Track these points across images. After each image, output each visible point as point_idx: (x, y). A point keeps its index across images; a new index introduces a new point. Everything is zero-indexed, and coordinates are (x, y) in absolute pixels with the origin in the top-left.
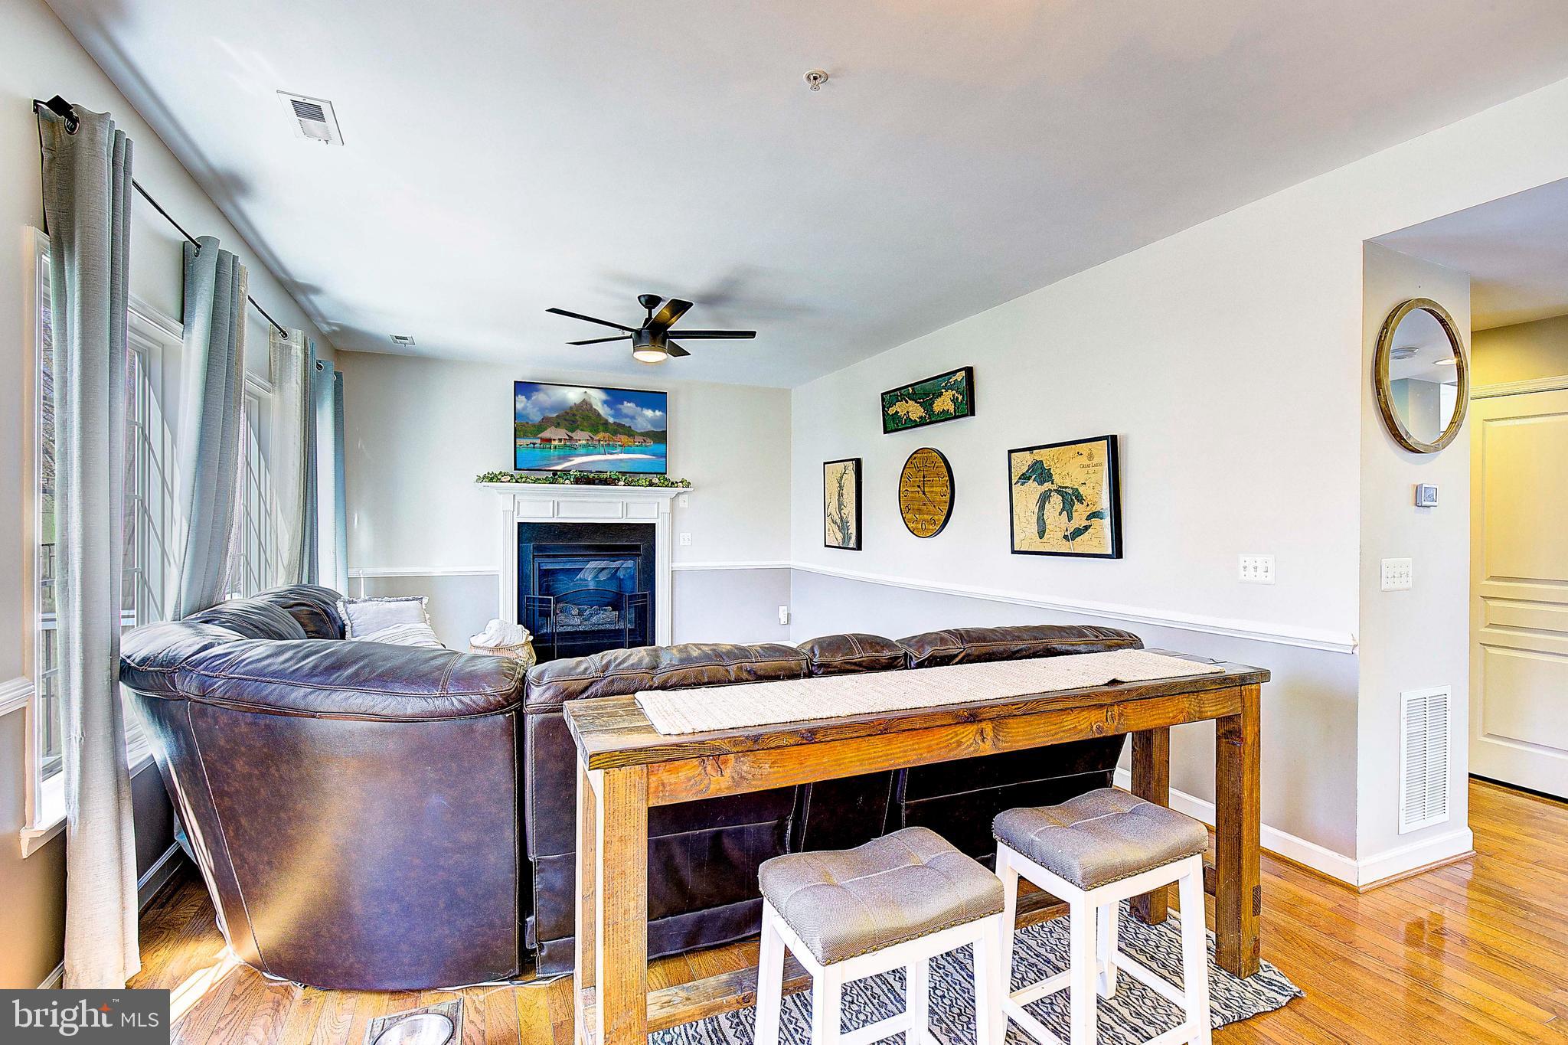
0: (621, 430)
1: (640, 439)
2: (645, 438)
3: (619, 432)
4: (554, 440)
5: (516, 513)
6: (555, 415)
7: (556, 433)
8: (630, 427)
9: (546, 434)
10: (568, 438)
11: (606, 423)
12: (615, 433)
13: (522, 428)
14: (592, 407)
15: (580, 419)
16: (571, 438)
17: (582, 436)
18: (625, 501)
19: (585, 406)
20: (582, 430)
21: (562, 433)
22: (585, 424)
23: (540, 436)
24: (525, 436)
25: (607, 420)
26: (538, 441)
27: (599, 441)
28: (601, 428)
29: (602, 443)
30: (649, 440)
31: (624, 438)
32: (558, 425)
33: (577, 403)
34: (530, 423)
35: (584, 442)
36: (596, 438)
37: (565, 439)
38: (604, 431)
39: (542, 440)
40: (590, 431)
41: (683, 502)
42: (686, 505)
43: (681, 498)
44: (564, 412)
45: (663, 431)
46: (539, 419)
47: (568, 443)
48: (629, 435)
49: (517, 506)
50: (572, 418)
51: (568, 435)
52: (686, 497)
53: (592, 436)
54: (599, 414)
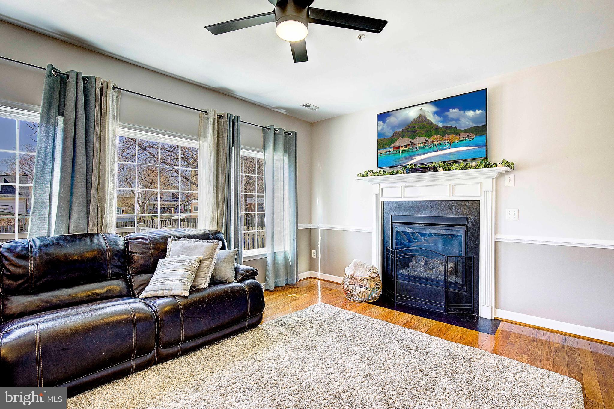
0: (448, 131)
1: (465, 135)
2: (468, 134)
4: (402, 147)
5: (380, 195)
6: (401, 130)
7: (403, 142)
8: (455, 127)
9: (396, 144)
10: (410, 144)
11: (437, 128)
12: (444, 134)
13: (381, 143)
14: (425, 118)
15: (418, 129)
16: (412, 144)
17: (420, 141)
18: (452, 183)
19: (422, 119)
20: (420, 137)
21: (406, 141)
22: (422, 132)
23: (393, 145)
24: (384, 147)
25: (437, 126)
26: (392, 149)
27: (432, 142)
28: (433, 132)
29: (434, 143)
30: (472, 135)
31: (451, 137)
32: (403, 136)
33: (416, 118)
34: (386, 138)
35: (422, 145)
36: (430, 140)
37: (409, 145)
38: (435, 134)
39: (394, 148)
40: (426, 136)
41: (509, 180)
42: (512, 183)
43: (507, 177)
44: (406, 126)
45: (484, 125)
46: (392, 135)
47: (411, 148)
48: (455, 134)
49: (381, 190)
50: (413, 129)
51: (411, 142)
52: (511, 176)
53: (427, 139)
54: (431, 123)
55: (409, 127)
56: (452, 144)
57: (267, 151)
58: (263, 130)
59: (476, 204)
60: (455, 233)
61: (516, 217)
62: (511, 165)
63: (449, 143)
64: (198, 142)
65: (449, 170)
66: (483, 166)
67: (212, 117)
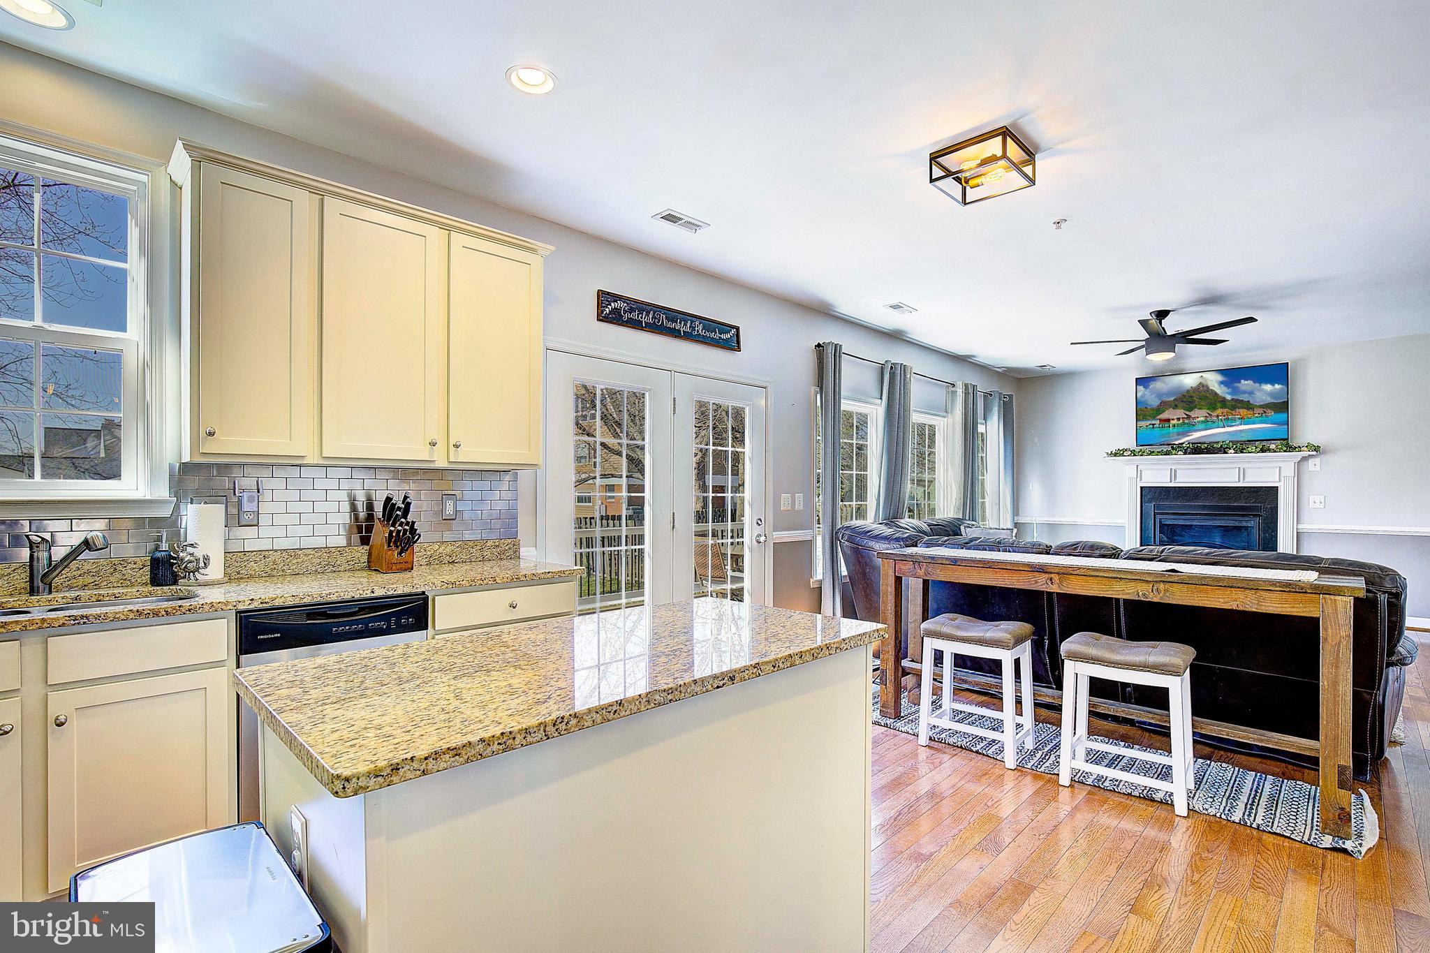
1: (1260, 410)
2: (1265, 409)
3: (1238, 406)
4: (1173, 419)
5: (1138, 479)
6: (1172, 399)
7: (1174, 414)
8: (1249, 401)
9: (1164, 416)
10: (1185, 417)
11: (1224, 401)
12: (1233, 408)
13: (1143, 412)
14: (1208, 387)
15: (1197, 400)
16: (1189, 417)
17: (1200, 414)
18: (1242, 466)
19: (1203, 389)
20: (1199, 409)
21: (1180, 413)
22: (1202, 403)
23: (1159, 417)
24: (1145, 418)
25: (1224, 398)
26: (1158, 422)
27: (1218, 416)
28: (1219, 405)
29: (1220, 417)
30: (1269, 411)
31: (1243, 412)
32: (1176, 407)
33: (1194, 386)
34: (1149, 407)
35: (1202, 419)
36: (1215, 414)
37: (1183, 418)
38: (1221, 408)
39: (1161, 420)
40: (1209, 409)
41: (1314, 465)
42: (1318, 468)
43: (1311, 461)
44: (1181, 395)
45: (1284, 402)
46: (1158, 404)
47: (1186, 421)
48: (1248, 409)
49: (1139, 474)
50: (1190, 400)
51: (1186, 415)
52: (1317, 460)
53: (1210, 413)
54: (1216, 393)
55: (1185, 396)
56: (1243, 420)
57: (988, 423)
58: (984, 396)
59: (1273, 491)
60: (1244, 524)
61: (1323, 505)
62: (1317, 449)
63: (1239, 418)
64: (946, 419)
65: (1242, 452)
66: (1285, 449)
67: (961, 390)
